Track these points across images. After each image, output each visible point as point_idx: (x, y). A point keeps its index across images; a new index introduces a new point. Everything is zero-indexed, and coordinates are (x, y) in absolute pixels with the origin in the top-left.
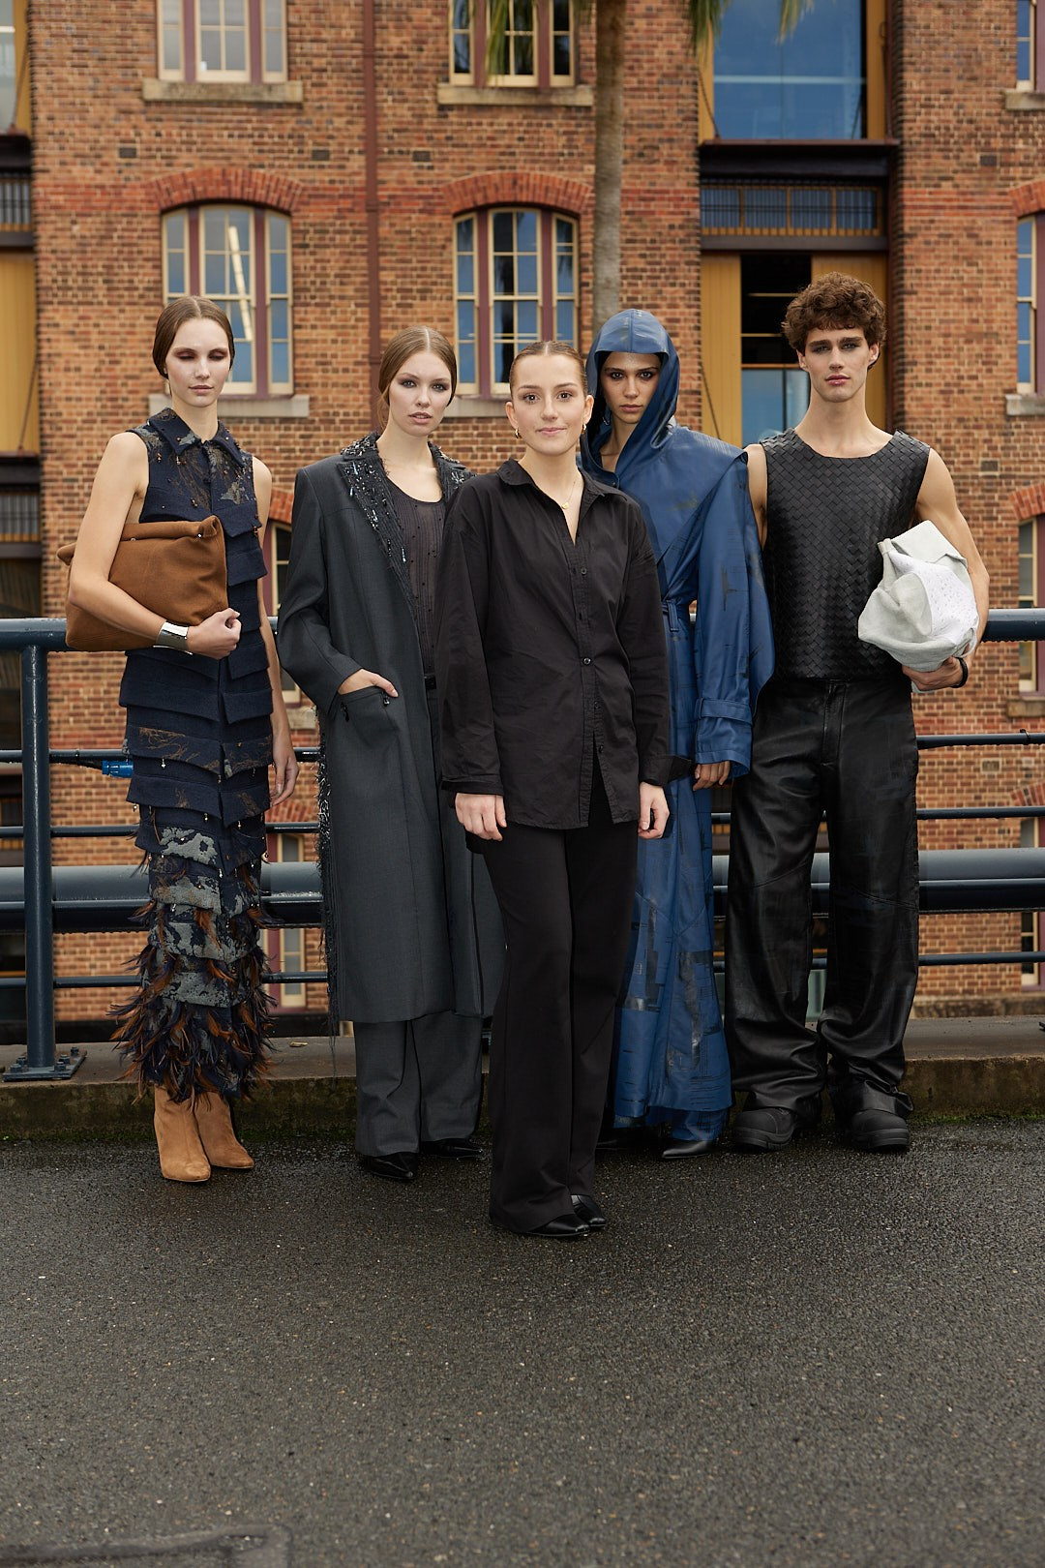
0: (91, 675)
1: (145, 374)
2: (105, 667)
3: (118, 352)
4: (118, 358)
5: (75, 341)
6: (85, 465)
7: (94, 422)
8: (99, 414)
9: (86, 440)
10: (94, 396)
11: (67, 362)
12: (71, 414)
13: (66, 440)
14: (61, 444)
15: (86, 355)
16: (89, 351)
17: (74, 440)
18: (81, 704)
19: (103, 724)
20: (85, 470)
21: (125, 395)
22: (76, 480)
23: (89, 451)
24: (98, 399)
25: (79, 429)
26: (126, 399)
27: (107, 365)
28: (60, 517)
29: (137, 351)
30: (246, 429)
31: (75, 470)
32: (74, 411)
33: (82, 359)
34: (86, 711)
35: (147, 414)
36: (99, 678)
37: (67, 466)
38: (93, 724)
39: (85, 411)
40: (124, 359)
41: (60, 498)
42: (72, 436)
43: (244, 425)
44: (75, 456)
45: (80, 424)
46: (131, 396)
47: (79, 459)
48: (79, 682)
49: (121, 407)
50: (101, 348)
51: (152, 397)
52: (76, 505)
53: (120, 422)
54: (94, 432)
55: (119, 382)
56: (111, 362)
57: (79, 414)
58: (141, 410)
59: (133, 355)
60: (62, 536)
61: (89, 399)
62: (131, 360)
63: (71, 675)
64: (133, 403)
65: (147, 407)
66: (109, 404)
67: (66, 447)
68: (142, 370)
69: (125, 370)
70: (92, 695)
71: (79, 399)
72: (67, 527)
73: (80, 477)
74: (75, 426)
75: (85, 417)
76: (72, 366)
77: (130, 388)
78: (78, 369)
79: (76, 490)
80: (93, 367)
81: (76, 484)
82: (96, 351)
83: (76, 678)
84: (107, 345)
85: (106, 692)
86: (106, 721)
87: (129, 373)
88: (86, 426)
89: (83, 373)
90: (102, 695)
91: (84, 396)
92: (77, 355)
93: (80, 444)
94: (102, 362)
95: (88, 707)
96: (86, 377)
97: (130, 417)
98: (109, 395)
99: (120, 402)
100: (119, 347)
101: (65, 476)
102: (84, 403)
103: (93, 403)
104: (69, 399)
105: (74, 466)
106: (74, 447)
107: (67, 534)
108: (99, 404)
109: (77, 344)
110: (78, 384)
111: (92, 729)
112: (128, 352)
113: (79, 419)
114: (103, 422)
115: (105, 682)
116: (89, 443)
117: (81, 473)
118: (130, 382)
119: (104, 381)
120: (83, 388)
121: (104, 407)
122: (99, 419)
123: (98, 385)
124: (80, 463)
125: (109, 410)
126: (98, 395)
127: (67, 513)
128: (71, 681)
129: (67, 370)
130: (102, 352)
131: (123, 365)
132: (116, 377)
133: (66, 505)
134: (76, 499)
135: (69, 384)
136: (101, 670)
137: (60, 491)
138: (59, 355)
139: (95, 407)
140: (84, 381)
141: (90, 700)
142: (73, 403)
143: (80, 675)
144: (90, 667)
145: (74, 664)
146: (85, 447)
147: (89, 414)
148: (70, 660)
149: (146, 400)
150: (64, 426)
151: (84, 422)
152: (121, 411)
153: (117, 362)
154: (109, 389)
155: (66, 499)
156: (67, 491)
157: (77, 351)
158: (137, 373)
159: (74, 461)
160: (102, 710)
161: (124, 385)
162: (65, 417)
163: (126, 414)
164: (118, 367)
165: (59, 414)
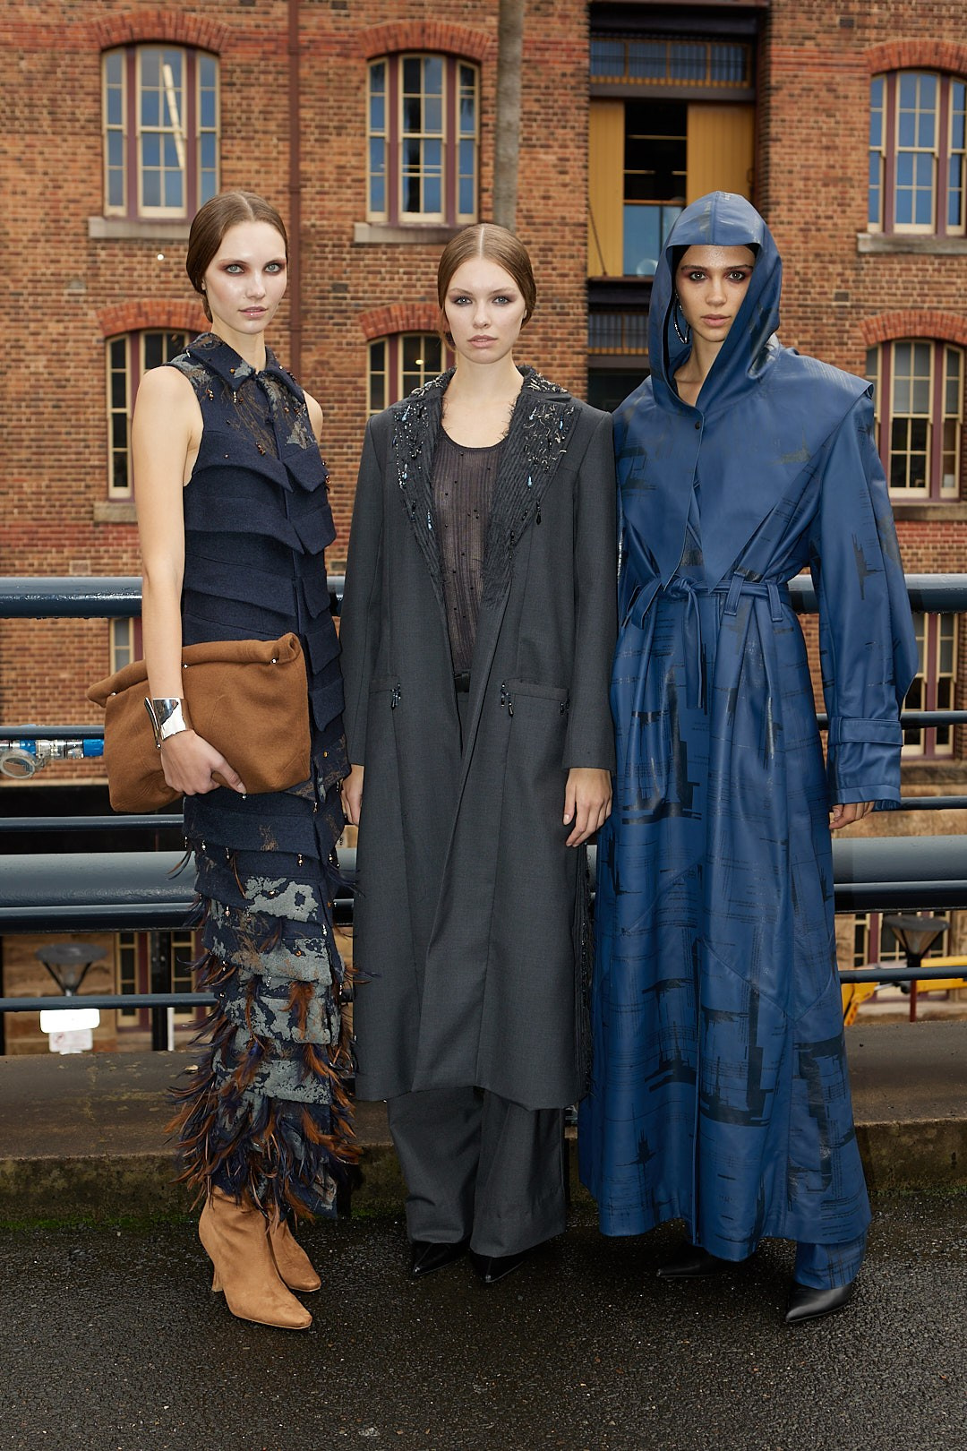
0: (34, 471)
1: (85, 199)
2: (47, 464)
3: (61, 177)
4: (60, 183)
5: (22, 166)
6: (30, 281)
7: (38, 241)
8: (43, 234)
9: (30, 258)
10: (38, 217)
11: (15, 186)
12: (17, 234)
13: (13, 258)
14: (7, 261)
15: (32, 180)
16: (35, 177)
17: (20, 258)
18: (24, 497)
19: (44, 515)
20: (30, 285)
21: (66, 217)
22: (22, 294)
23: (33, 268)
24: (42, 221)
25: (25, 247)
26: (67, 221)
27: (51, 190)
28: (7, 327)
29: (77, 177)
30: (177, 250)
31: (20, 284)
32: (20, 230)
33: (28, 183)
34: (29, 504)
35: (86, 235)
36: (41, 474)
37: (14, 281)
38: (35, 516)
39: (30, 231)
40: (65, 185)
41: (7, 310)
42: (18, 254)
43: (174, 246)
44: (20, 272)
45: (25, 243)
46: (72, 218)
47: (25, 274)
48: (23, 477)
49: (63, 228)
50: (46, 174)
51: (92, 219)
52: (21, 317)
53: (62, 241)
54: (38, 251)
55: (62, 205)
56: (54, 187)
57: (25, 234)
58: (81, 231)
59: (74, 181)
60: (8, 345)
61: (34, 221)
62: (73, 185)
63: (15, 470)
64: (74, 225)
65: (87, 228)
66: (52, 225)
67: (12, 264)
68: (83, 195)
69: (66, 194)
70: (34, 489)
71: (25, 220)
72: (13, 337)
73: (25, 292)
74: (21, 245)
75: (30, 237)
76: (19, 189)
77: (72, 211)
78: (24, 193)
79: (21, 303)
80: (38, 190)
81: (21, 298)
82: (41, 176)
83: (20, 474)
84: (50, 171)
85: (48, 487)
86: (48, 513)
87: (71, 197)
88: (31, 244)
89: (29, 196)
90: (44, 489)
91: (29, 217)
92: (24, 180)
93: (25, 261)
94: (46, 187)
95: (31, 500)
96: (31, 200)
97: (71, 237)
98: (52, 217)
99: (62, 224)
100: (62, 173)
101: (12, 289)
102: (29, 224)
103: (37, 224)
104: (15, 220)
105: (21, 281)
106: (20, 263)
107: (13, 343)
108: (43, 225)
109: (23, 170)
110: (24, 207)
111: (34, 519)
112: (70, 178)
113: (25, 238)
114: (47, 241)
115: (46, 477)
116: (34, 261)
117: (25, 287)
118: (72, 206)
119: (47, 204)
120: (29, 210)
121: (47, 227)
122: (43, 238)
123: (43, 208)
124: (25, 279)
125: (53, 231)
126: (42, 216)
127: (13, 324)
128: (16, 476)
129: (14, 193)
130: (46, 178)
131: (65, 190)
132: (60, 201)
133: (13, 316)
134: (21, 311)
135: (15, 206)
136: (43, 467)
137: (7, 304)
138: (7, 179)
139: (39, 227)
140: (29, 203)
141: (33, 493)
142: (20, 223)
143: (24, 471)
144: (33, 463)
145: (20, 461)
146: (30, 264)
147: (34, 234)
148: (15, 457)
149: (86, 222)
150: (11, 244)
151: (30, 241)
152: (63, 232)
153: (60, 187)
154: (52, 212)
155: (12, 311)
156: (13, 304)
157: (23, 176)
158: (78, 197)
159: (19, 277)
160: (43, 503)
161: (67, 208)
162: (12, 236)
163: (67, 235)
164: (61, 192)
165: (7, 234)
